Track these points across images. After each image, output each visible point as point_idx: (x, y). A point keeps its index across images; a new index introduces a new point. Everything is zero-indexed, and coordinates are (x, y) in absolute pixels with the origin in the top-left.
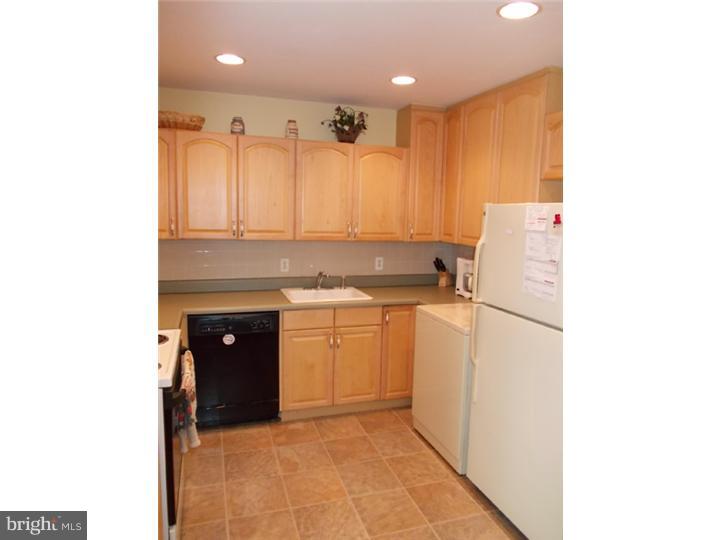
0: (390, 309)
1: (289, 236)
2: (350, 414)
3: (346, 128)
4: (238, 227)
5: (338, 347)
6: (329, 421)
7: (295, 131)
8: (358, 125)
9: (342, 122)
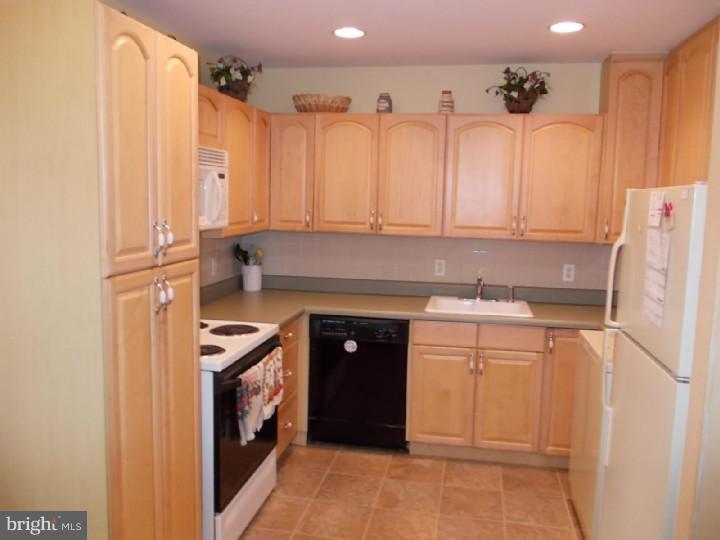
0: (556, 332)
1: (435, 232)
2: (495, 463)
3: (515, 94)
4: (377, 220)
5: (481, 373)
6: (466, 466)
7: (451, 105)
8: (532, 87)
9: (509, 87)
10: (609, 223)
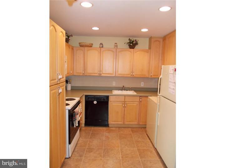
0: (142, 97)
1: (114, 75)
2: (129, 127)
3: (131, 44)
4: (100, 73)
5: (126, 107)
6: (123, 129)
7: (117, 46)
8: (135, 43)
9: (130, 43)
10: (151, 73)
